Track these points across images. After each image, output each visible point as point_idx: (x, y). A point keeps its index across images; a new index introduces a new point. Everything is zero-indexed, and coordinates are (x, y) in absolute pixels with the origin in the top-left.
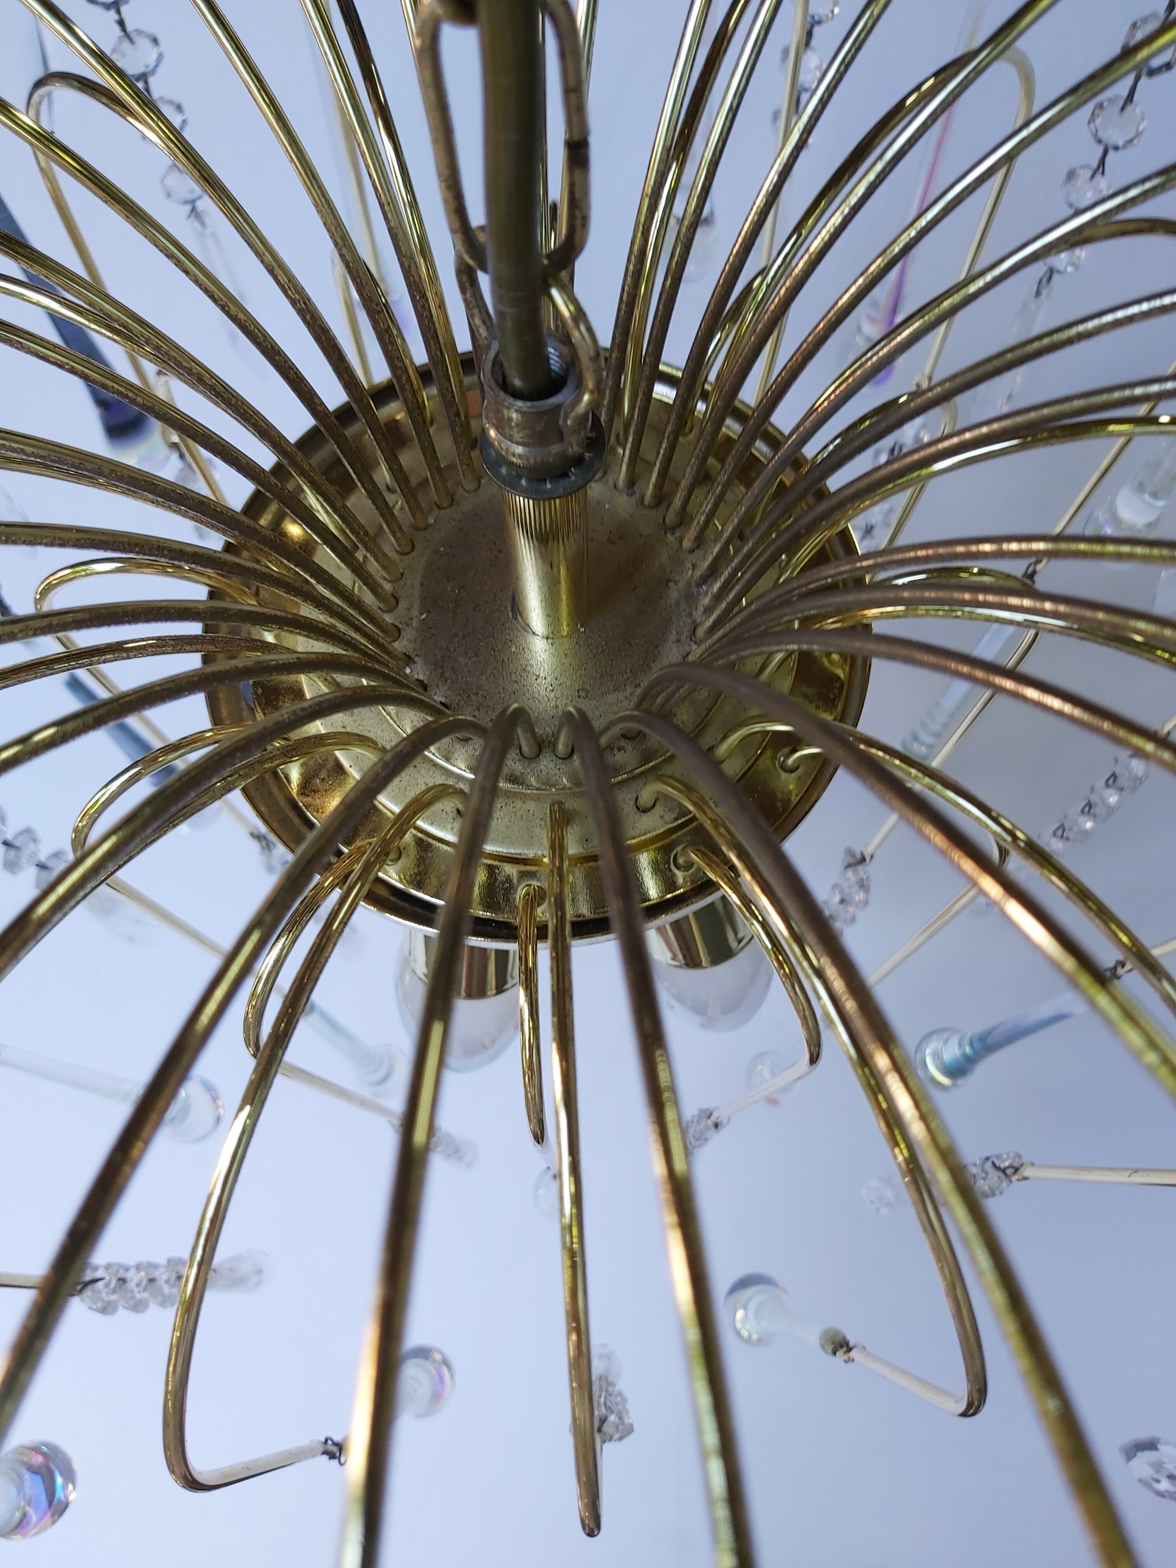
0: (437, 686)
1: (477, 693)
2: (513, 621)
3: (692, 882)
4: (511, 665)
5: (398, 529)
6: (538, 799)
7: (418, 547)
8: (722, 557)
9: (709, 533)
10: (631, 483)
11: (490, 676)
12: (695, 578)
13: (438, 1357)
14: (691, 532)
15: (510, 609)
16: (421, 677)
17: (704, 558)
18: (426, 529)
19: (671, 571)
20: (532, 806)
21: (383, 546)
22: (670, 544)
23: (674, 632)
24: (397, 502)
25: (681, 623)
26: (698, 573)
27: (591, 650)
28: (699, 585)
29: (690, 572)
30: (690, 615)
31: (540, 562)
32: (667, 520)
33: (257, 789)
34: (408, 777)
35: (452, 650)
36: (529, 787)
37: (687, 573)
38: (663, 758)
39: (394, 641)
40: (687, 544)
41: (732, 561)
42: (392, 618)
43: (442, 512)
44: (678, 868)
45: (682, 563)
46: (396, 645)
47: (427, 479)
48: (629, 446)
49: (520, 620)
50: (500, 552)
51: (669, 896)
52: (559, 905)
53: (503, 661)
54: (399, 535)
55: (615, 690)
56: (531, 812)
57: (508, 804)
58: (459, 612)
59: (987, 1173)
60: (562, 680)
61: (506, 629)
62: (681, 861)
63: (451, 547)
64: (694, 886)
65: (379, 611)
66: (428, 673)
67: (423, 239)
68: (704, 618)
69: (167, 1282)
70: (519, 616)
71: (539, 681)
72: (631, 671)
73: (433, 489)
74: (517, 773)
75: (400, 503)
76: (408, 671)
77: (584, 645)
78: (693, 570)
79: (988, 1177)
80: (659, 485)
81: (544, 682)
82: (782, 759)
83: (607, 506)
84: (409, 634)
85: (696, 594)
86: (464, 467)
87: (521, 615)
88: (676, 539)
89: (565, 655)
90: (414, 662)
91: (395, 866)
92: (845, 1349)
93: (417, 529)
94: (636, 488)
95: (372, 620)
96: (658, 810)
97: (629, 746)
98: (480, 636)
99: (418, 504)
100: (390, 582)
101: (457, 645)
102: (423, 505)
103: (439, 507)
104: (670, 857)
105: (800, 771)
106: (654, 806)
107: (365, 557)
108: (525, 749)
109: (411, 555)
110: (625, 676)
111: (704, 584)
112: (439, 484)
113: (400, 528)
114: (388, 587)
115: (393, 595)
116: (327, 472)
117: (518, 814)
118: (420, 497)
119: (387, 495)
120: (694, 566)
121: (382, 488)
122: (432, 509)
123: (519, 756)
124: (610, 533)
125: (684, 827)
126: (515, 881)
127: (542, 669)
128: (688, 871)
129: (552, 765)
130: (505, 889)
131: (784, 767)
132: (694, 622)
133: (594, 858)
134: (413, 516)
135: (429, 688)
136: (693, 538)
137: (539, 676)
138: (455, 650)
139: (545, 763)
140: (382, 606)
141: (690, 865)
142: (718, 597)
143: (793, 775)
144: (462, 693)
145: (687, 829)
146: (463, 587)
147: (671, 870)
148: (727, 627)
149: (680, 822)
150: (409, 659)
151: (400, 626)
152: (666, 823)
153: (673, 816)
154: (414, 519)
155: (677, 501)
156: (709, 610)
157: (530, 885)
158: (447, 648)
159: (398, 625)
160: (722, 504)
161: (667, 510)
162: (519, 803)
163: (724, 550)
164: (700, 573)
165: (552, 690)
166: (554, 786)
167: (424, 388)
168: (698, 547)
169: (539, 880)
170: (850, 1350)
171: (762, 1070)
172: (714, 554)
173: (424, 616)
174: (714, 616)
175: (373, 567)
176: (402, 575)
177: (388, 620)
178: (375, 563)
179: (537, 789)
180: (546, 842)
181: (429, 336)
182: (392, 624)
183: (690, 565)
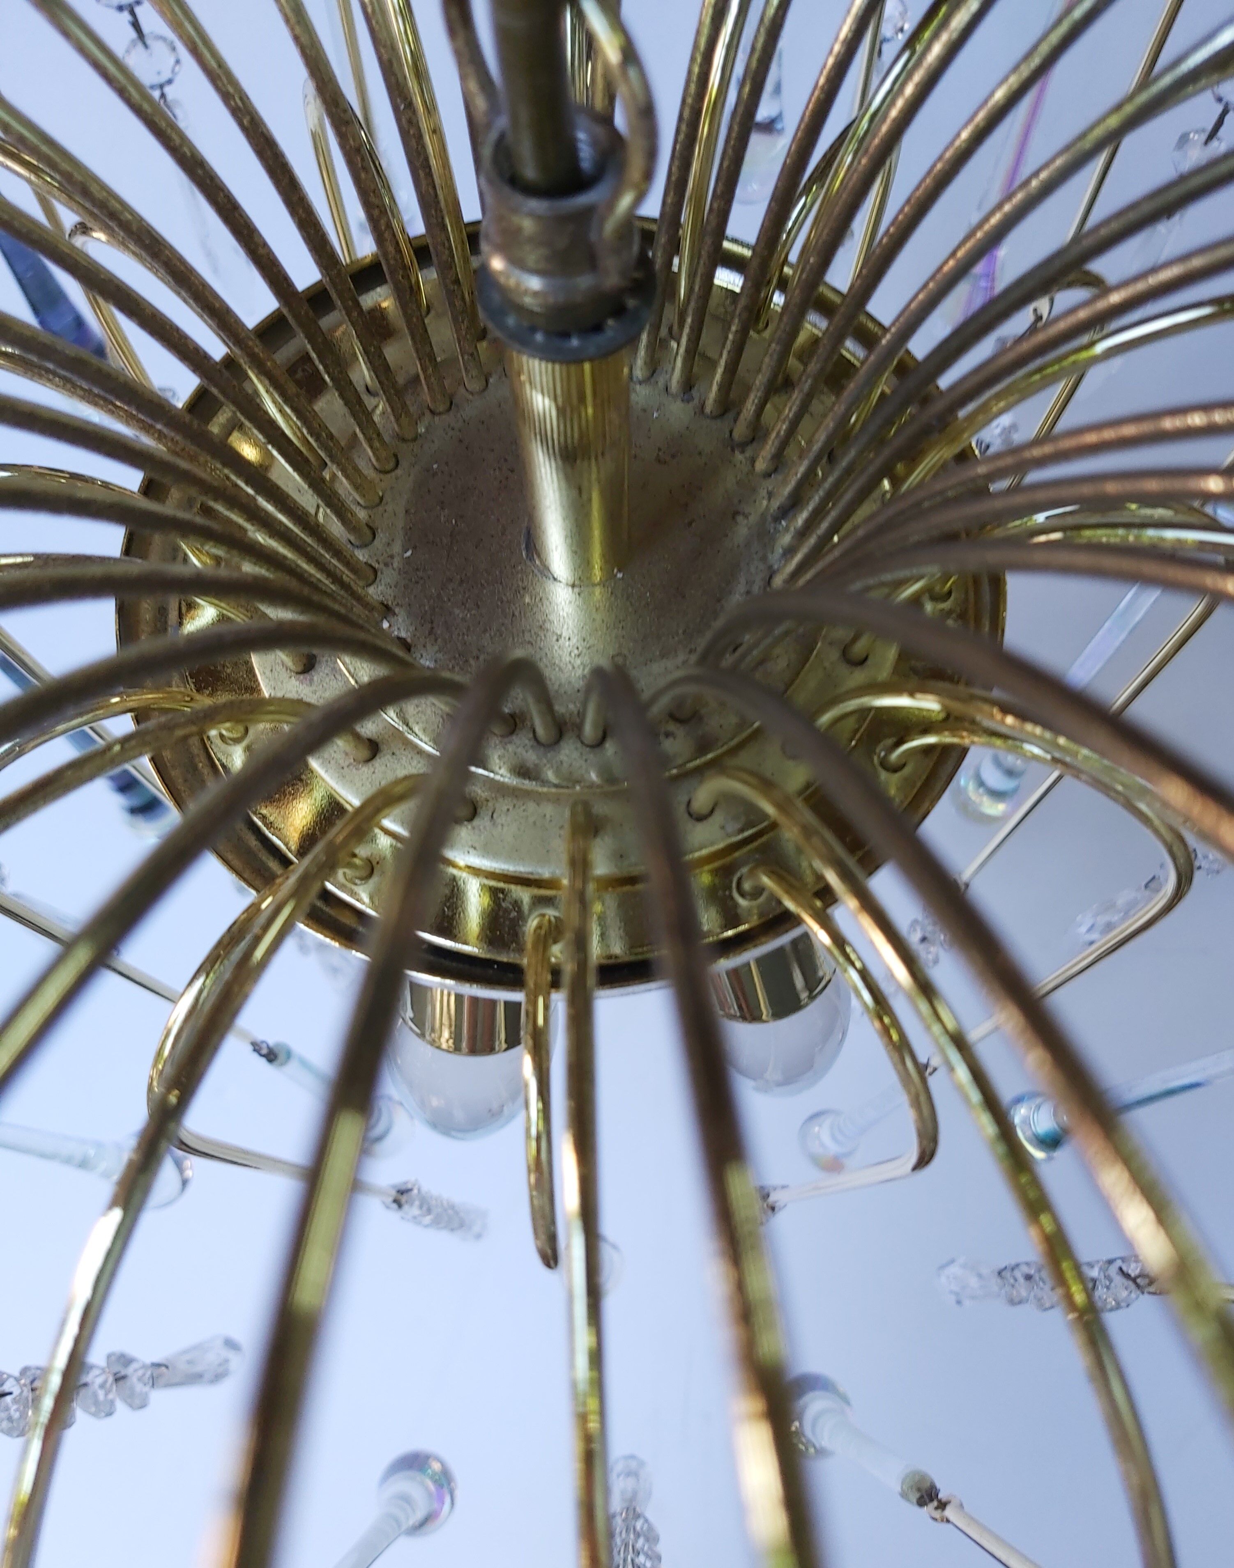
0: (424, 646)
1: (478, 658)
2: (529, 563)
3: (761, 915)
4: (523, 619)
5: (374, 436)
6: (556, 800)
7: (404, 464)
8: (808, 481)
9: (791, 452)
10: (688, 385)
11: (495, 635)
12: (772, 511)
13: (436, 1466)
14: (768, 447)
15: (523, 546)
16: (403, 634)
17: (785, 482)
18: (415, 439)
19: (740, 501)
20: (549, 809)
21: (357, 461)
22: (738, 465)
23: (743, 580)
24: (379, 407)
25: (753, 570)
26: (776, 504)
27: (631, 603)
28: (777, 519)
29: (765, 503)
30: (764, 559)
31: (563, 484)
32: (736, 435)
33: (186, 781)
34: (384, 767)
35: (446, 599)
36: (545, 782)
37: (761, 504)
38: (725, 748)
39: (367, 586)
40: (761, 465)
41: (820, 484)
42: (367, 556)
43: (437, 418)
44: (743, 895)
45: (754, 490)
46: (371, 590)
47: (418, 376)
48: (684, 341)
49: (538, 562)
50: (512, 471)
51: (730, 933)
52: (581, 943)
53: (513, 615)
54: (377, 444)
55: (663, 656)
56: (548, 816)
57: (517, 806)
58: (455, 548)
59: (1111, 1281)
60: (591, 642)
61: (518, 573)
62: (747, 886)
63: (447, 463)
64: (763, 920)
65: (349, 546)
66: (412, 629)
67: (417, 57)
68: (783, 562)
69: (102, 1386)
70: (535, 556)
71: (561, 641)
72: (684, 632)
73: (425, 387)
74: (530, 764)
75: (381, 407)
76: (386, 625)
77: (622, 596)
78: (769, 499)
79: (1113, 1285)
80: (726, 386)
81: (567, 643)
82: (883, 754)
83: (655, 415)
84: (388, 577)
85: (772, 531)
86: (466, 357)
87: (539, 556)
88: (746, 458)
89: (597, 610)
90: (394, 614)
91: (365, 886)
92: (935, 1503)
93: (404, 440)
94: (695, 392)
95: (338, 553)
96: (718, 818)
97: (680, 731)
98: (483, 582)
99: (404, 405)
100: (365, 508)
101: (451, 592)
102: (412, 409)
103: (433, 412)
104: (731, 882)
105: (907, 771)
106: (712, 812)
107: (334, 476)
108: (540, 731)
109: (393, 474)
110: (676, 638)
111: (783, 519)
112: (433, 379)
113: (379, 435)
114: (362, 514)
115: (367, 525)
116: (291, 370)
117: (531, 820)
118: (409, 399)
119: (365, 397)
120: (770, 495)
121: (361, 389)
122: (424, 414)
123: (533, 742)
124: (660, 449)
125: (752, 842)
126: (526, 907)
127: (565, 627)
128: (756, 899)
129: (576, 755)
130: (512, 920)
131: (885, 765)
132: (771, 567)
133: (631, 880)
134: (397, 420)
135: (413, 649)
136: (769, 457)
137: (561, 636)
138: (449, 600)
139: (567, 751)
140: (352, 538)
141: (759, 891)
142: (803, 534)
143: (897, 776)
144: (457, 656)
145: (755, 844)
146: (462, 517)
147: (732, 898)
148: (820, 566)
149: (747, 834)
150: (387, 610)
151: (377, 566)
152: (729, 836)
153: (738, 826)
154: (399, 425)
155: (750, 407)
156: (790, 552)
157: (543, 915)
158: (439, 596)
159: (373, 564)
160: (807, 417)
161: (735, 421)
162: (531, 806)
163: (811, 472)
164: (778, 504)
165: (579, 656)
166: (578, 782)
167: (421, 269)
168: (776, 470)
169: (556, 908)
170: (942, 1506)
171: (819, 1132)
172: (799, 475)
173: (409, 553)
174: (798, 557)
175: (344, 487)
176: (381, 499)
177: (361, 558)
178: (344, 480)
179: (556, 786)
180: (565, 858)
181: (418, 164)
182: (366, 563)
183: (764, 493)
